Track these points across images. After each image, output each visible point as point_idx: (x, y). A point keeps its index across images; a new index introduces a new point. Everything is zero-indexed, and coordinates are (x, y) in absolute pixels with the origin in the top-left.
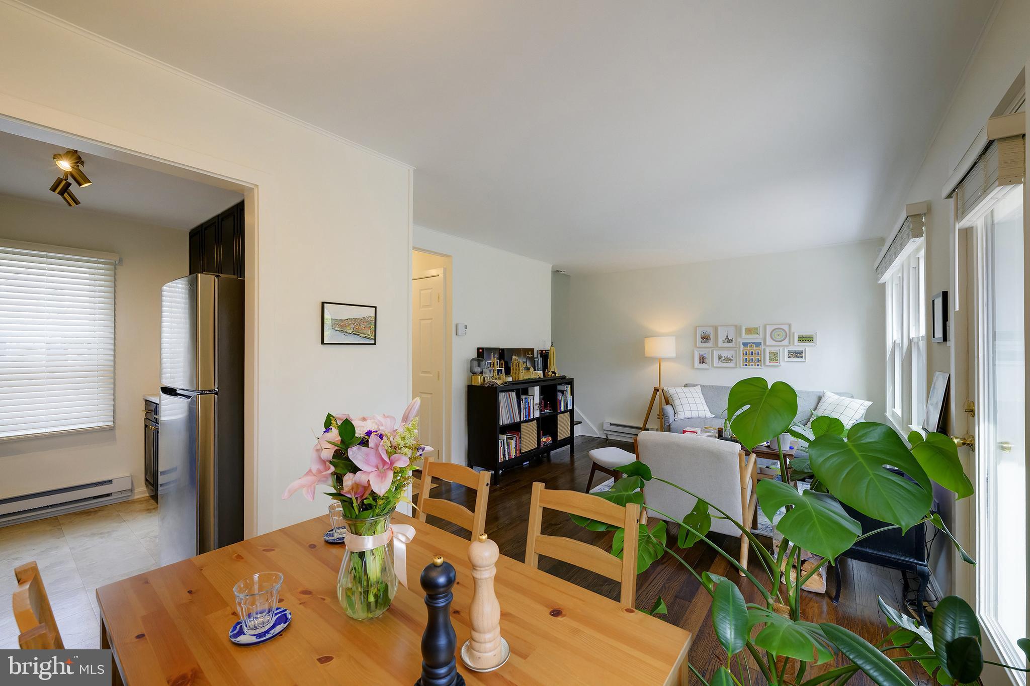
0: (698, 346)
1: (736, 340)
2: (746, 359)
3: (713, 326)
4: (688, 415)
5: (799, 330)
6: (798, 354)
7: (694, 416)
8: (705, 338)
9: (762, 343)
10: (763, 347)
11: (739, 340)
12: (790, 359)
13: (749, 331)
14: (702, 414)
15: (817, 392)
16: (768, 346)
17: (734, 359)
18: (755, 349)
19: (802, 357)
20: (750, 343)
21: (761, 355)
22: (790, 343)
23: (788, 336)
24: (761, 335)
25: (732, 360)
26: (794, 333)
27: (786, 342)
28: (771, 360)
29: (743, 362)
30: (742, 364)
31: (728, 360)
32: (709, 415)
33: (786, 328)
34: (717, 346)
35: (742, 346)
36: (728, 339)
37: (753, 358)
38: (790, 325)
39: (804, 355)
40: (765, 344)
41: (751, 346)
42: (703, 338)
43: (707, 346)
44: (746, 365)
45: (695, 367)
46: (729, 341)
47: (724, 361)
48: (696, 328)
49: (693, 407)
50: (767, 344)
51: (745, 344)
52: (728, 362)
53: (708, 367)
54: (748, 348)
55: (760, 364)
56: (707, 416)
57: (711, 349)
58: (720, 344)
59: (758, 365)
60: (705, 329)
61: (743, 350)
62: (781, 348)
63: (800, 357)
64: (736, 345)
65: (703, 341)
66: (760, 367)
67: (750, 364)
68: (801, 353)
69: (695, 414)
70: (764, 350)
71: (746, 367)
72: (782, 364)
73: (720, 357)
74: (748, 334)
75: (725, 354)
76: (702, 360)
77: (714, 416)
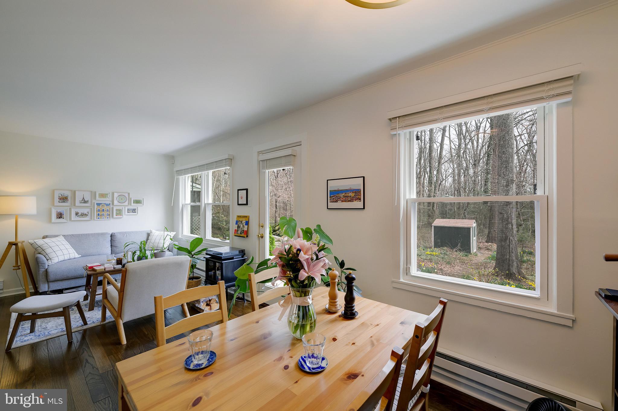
0: (55, 205)
1: (91, 202)
2: (99, 214)
3: (71, 191)
4: (61, 258)
5: (134, 197)
6: (134, 211)
7: (66, 258)
8: (63, 199)
9: (111, 204)
10: (111, 206)
11: (93, 201)
12: (129, 214)
13: (103, 196)
14: (72, 256)
15: (147, 231)
16: (115, 206)
17: (89, 215)
18: (105, 208)
19: (135, 212)
20: (102, 204)
21: (110, 211)
22: (129, 204)
23: (127, 200)
24: (110, 199)
25: (88, 215)
26: (131, 198)
27: (126, 203)
28: (117, 215)
29: (97, 217)
30: (95, 217)
31: (83, 215)
32: (77, 256)
33: (127, 195)
34: (75, 205)
35: (96, 206)
36: (84, 200)
37: (104, 213)
38: (129, 194)
39: (136, 211)
40: (113, 204)
41: (103, 206)
42: (60, 199)
43: (66, 205)
44: (99, 218)
45: (52, 222)
46: (85, 202)
47: (81, 216)
48: (53, 192)
49: (65, 252)
50: (115, 204)
51: (98, 204)
52: (83, 216)
53: (66, 221)
54: (101, 207)
55: (109, 217)
56: (76, 257)
57: (68, 208)
58: (77, 203)
59: (108, 218)
60: (62, 192)
61: (97, 209)
62: (123, 207)
63: (134, 212)
64: (91, 204)
65: (61, 201)
66: (109, 219)
67: (102, 217)
68: (135, 210)
69: (67, 257)
70: (113, 208)
71: (99, 219)
72: (124, 216)
73: (77, 214)
74: (101, 198)
75: (80, 211)
76: (60, 216)
77: (80, 256)
